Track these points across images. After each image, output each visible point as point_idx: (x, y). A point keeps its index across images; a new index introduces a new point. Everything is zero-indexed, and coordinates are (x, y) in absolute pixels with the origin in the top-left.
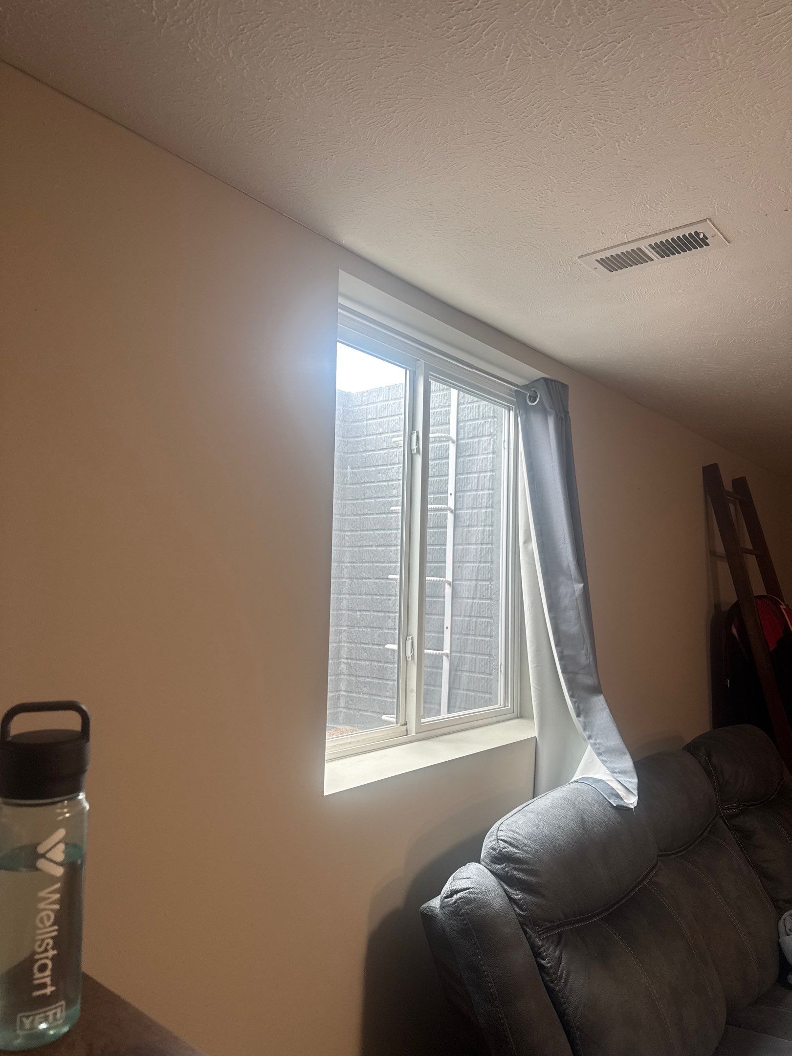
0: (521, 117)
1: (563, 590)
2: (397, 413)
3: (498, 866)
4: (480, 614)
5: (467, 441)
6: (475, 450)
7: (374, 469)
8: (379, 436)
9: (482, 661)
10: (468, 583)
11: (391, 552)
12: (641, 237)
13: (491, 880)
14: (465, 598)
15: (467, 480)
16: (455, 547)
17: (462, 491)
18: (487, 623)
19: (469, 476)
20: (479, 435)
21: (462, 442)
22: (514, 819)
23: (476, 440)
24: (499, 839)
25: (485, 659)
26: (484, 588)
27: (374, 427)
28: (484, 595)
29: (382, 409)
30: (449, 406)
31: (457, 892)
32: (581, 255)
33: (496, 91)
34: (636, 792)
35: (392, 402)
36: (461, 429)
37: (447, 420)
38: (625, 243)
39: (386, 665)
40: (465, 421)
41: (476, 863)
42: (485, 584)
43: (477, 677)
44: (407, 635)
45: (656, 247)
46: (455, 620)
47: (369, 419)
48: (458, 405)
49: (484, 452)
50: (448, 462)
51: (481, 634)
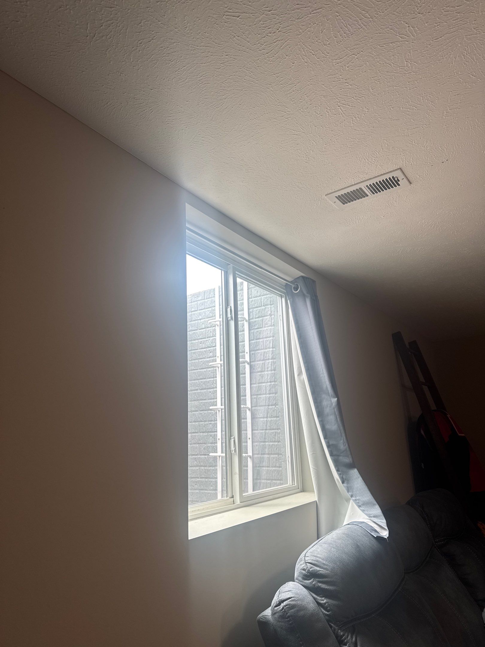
0: (298, 102)
1: (325, 403)
2: (210, 307)
3: (308, 581)
4: (270, 428)
5: (255, 320)
6: (260, 325)
7: (197, 341)
8: (199, 321)
9: (273, 458)
10: (262, 408)
11: (210, 392)
12: (362, 181)
13: (305, 591)
14: (260, 418)
15: (256, 343)
16: (252, 386)
17: (253, 350)
18: (275, 433)
19: (257, 341)
20: (262, 316)
21: (252, 320)
22: (314, 549)
23: (261, 319)
24: (307, 562)
25: (275, 457)
26: (272, 410)
27: (196, 316)
28: (272, 414)
29: (201, 304)
30: (243, 300)
31: (283, 601)
32: (327, 193)
33: (285, 86)
34: (386, 528)
35: (206, 300)
36: (251, 313)
37: (242, 308)
38: (352, 185)
39: (210, 468)
40: (253, 308)
41: (291, 582)
42: (272, 408)
43: (271, 470)
44: (231, 436)
45: (370, 187)
46: (254, 433)
47: (193, 311)
48: (248, 300)
49: (266, 326)
50: (244, 334)
51: (272, 441)
